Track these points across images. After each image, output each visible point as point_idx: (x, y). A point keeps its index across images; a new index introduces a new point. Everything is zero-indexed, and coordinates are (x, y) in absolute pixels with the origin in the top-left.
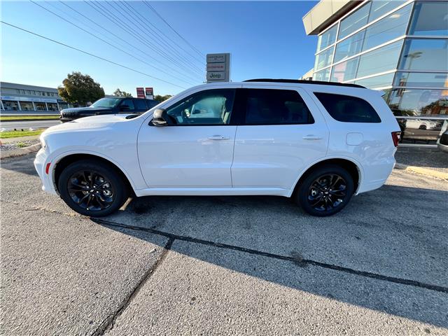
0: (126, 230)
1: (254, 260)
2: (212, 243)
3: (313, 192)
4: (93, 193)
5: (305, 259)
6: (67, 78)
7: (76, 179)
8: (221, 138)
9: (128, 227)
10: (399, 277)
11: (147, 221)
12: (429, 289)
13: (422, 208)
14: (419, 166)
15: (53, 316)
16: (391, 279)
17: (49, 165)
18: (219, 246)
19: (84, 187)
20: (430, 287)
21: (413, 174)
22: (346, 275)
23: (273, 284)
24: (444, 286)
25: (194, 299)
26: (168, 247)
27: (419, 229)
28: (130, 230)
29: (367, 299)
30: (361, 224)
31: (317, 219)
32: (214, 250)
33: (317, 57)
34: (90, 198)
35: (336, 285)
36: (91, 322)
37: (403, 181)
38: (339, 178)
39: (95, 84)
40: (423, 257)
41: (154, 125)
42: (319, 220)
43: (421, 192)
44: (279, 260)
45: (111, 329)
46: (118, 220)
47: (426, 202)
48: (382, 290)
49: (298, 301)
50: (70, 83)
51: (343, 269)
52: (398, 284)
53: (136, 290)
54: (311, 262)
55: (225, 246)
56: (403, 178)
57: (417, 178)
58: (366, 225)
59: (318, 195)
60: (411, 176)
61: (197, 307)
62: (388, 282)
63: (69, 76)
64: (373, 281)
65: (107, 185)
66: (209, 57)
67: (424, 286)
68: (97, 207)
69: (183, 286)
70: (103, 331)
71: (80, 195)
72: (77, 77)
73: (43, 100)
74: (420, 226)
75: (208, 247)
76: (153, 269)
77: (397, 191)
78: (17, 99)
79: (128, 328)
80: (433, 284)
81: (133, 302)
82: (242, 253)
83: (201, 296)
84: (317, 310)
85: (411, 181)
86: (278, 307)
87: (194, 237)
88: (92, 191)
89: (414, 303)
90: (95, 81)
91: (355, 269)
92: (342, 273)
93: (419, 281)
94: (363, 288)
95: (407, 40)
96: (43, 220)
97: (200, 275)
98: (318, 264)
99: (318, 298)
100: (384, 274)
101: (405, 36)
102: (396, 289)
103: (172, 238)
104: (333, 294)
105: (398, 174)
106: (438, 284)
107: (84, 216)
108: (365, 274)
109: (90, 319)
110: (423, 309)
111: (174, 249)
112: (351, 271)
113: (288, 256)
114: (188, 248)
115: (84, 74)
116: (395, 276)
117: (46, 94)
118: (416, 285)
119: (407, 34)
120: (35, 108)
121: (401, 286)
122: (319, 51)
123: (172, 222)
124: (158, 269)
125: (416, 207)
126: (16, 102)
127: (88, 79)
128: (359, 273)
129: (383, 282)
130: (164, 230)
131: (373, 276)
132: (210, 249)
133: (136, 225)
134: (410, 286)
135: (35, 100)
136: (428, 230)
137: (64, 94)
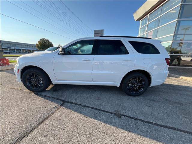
0: (46, 98)
1: (97, 113)
2: (81, 105)
3: (130, 85)
4: (35, 82)
5: (121, 114)
6: (39, 40)
7: (29, 76)
8: (87, 60)
9: (47, 97)
10: (166, 125)
11: (56, 95)
12: (180, 131)
13: (184, 95)
14: (186, 76)
15: (5, 130)
16: (161, 126)
17: (19, 70)
18: (84, 106)
19: (32, 79)
20: (181, 131)
21: (183, 80)
22: (139, 122)
23: (103, 124)
24: (189, 131)
25: (66, 127)
26: (62, 105)
27: (181, 104)
28: (48, 98)
29: (146, 134)
30: (152, 100)
31: (132, 97)
32: (81, 108)
33: (140, 30)
34: (34, 84)
35: (133, 126)
36: (19, 134)
37: (177, 83)
38: (141, 79)
39: (50, 42)
40: (180, 116)
41: (60, 54)
42: (132, 98)
43: (186, 88)
44: (109, 114)
45: (27, 137)
46: (44, 94)
47: (187, 92)
48: (155, 130)
49: (113, 132)
50: (41, 42)
51: (138, 120)
52: (164, 128)
53: (42, 122)
54: (123, 115)
55: (86, 106)
56: (178, 81)
57: (184, 81)
58: (155, 101)
59: (132, 86)
60: (182, 81)
61: (66, 131)
62: (160, 127)
63: (41, 40)
64: (152, 126)
65: (41, 79)
66: (95, 31)
67: (178, 130)
68: (37, 88)
69: (62, 122)
70: (23, 138)
71: (30, 83)
72: (43, 40)
73: (30, 49)
74: (182, 103)
75: (79, 106)
76: (52, 114)
77: (173, 87)
78: (21, 48)
79: (34, 137)
80: (183, 129)
81: (40, 127)
82: (93, 110)
83: (69, 127)
84: (121, 137)
85: (181, 83)
86: (102, 134)
87: (74, 102)
88: (35, 81)
89: (171, 138)
90: (50, 41)
91: (144, 120)
92: (137, 121)
93: (176, 128)
94: (146, 129)
95: (178, 21)
96: (15, 92)
97: (71, 118)
98: (127, 116)
99: (123, 131)
100: (158, 123)
101: (177, 19)
102: (163, 131)
103: (64, 102)
104: (131, 130)
105: (176, 80)
106: (185, 129)
107: (31, 92)
108: (149, 122)
109: (19, 132)
110: (175, 141)
111: (64, 106)
112: (142, 121)
113: (113, 112)
114: (70, 106)
115: (46, 39)
116: (164, 125)
117: (32, 47)
118: (173, 129)
119: (178, 18)
120: (27, 52)
121: (166, 129)
122: (140, 27)
123: (67, 95)
124: (54, 114)
125: (181, 94)
126: (21, 50)
127: (47, 41)
128: (146, 122)
129: (157, 127)
130: (62, 99)
131: (152, 124)
132: (79, 107)
133: (51, 96)
134: (171, 130)
135: (28, 49)
136: (186, 105)
137: (38, 46)
